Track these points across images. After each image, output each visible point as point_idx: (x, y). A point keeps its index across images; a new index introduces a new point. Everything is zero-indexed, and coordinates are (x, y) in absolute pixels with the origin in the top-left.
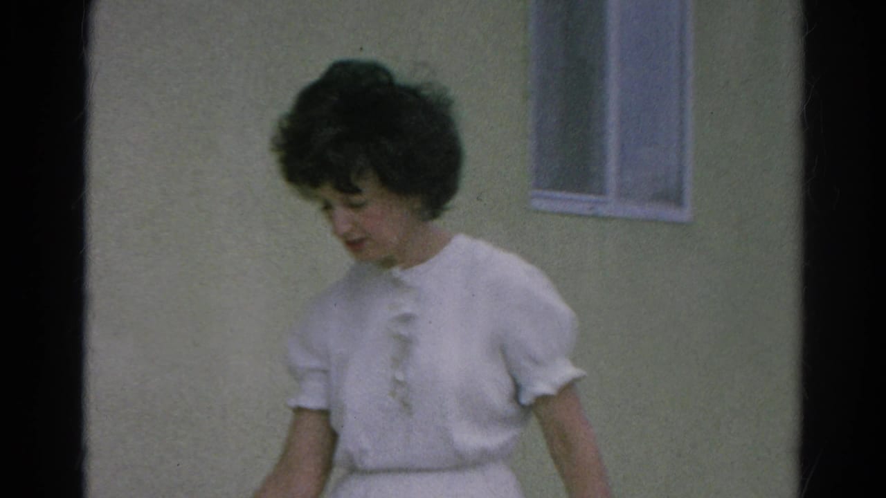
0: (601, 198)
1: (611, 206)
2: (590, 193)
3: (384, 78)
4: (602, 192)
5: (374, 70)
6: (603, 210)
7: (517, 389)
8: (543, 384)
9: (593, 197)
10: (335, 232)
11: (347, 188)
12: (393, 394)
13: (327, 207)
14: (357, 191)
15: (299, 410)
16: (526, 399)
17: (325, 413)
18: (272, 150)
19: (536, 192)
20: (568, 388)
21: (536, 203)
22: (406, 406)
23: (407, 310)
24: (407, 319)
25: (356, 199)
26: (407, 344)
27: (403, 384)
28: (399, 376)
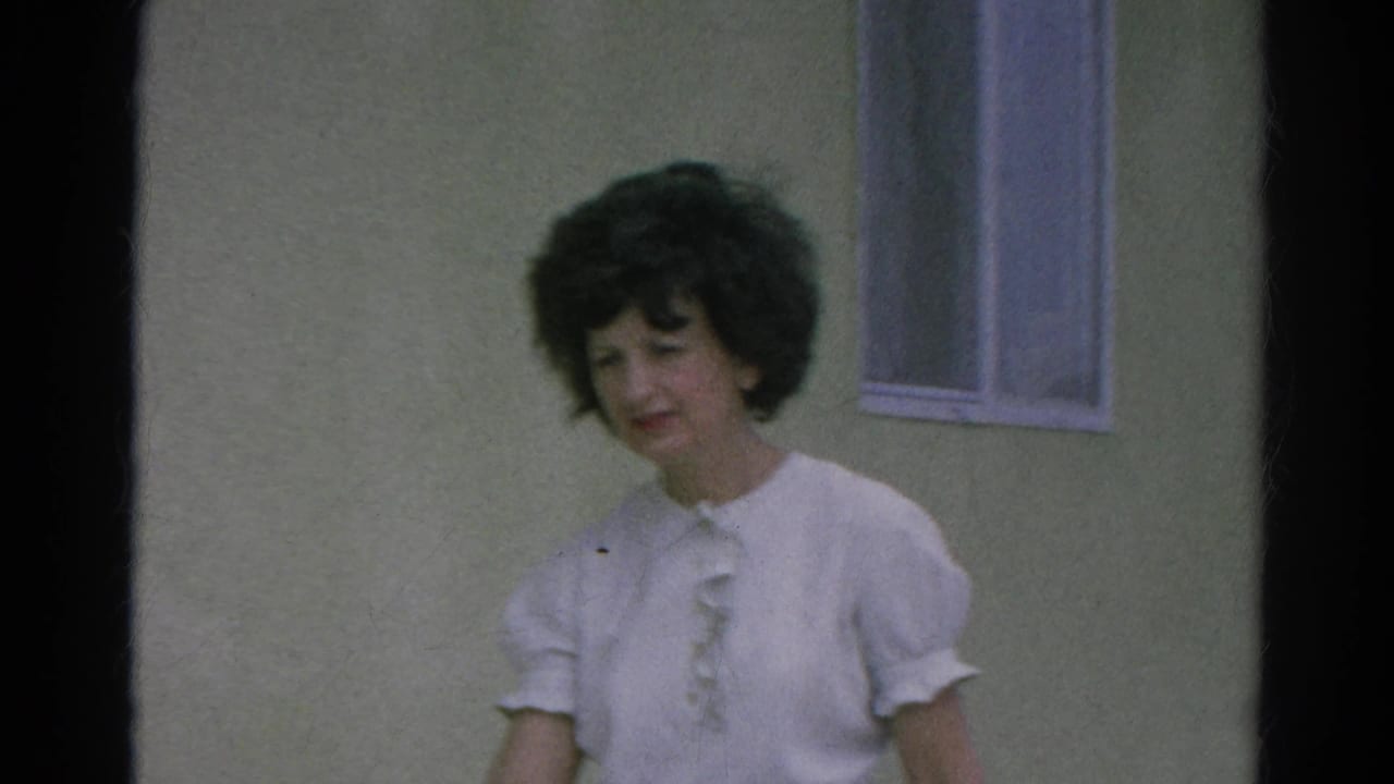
0: (972, 396)
1: (987, 406)
2: (952, 386)
4: (972, 385)
6: (975, 414)
8: (912, 688)
9: (956, 393)
12: (693, 698)
16: (884, 710)
17: (567, 720)
19: (869, 386)
20: (949, 695)
21: (869, 404)
22: (713, 718)
23: (723, 568)
24: (719, 582)
26: (719, 621)
27: (710, 683)
28: (704, 670)
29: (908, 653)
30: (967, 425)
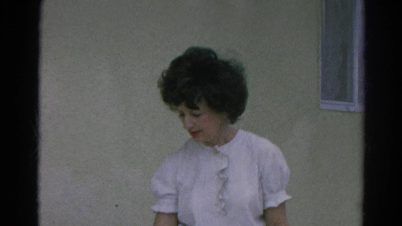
2: (346, 101)
3: (213, 56)
5: (209, 52)
6: (352, 109)
7: (264, 202)
8: (272, 203)
9: (348, 103)
10: (185, 127)
11: (192, 106)
13: (182, 115)
14: (198, 108)
15: (159, 214)
18: (159, 86)
19: (323, 101)
20: (283, 205)
21: (323, 106)
23: (224, 166)
25: (196, 112)
26: (225, 182)
27: (221, 200)
28: (220, 197)
29: (271, 192)
30: (349, 112)
